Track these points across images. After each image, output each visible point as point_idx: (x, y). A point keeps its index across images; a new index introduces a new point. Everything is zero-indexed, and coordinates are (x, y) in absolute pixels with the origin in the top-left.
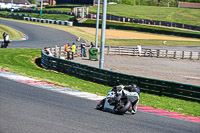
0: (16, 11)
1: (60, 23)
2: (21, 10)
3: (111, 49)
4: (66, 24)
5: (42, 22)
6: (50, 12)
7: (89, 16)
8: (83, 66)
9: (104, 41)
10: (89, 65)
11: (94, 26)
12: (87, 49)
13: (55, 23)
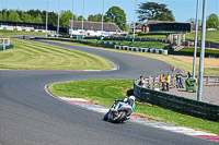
0: (106, 39)
1: (154, 52)
2: (112, 38)
3: (210, 80)
4: (160, 52)
5: (135, 50)
6: (143, 40)
7: (186, 44)
8: (179, 98)
9: (202, 70)
10: (186, 97)
11: (191, 54)
12: (184, 79)
13: (149, 51)
